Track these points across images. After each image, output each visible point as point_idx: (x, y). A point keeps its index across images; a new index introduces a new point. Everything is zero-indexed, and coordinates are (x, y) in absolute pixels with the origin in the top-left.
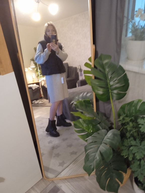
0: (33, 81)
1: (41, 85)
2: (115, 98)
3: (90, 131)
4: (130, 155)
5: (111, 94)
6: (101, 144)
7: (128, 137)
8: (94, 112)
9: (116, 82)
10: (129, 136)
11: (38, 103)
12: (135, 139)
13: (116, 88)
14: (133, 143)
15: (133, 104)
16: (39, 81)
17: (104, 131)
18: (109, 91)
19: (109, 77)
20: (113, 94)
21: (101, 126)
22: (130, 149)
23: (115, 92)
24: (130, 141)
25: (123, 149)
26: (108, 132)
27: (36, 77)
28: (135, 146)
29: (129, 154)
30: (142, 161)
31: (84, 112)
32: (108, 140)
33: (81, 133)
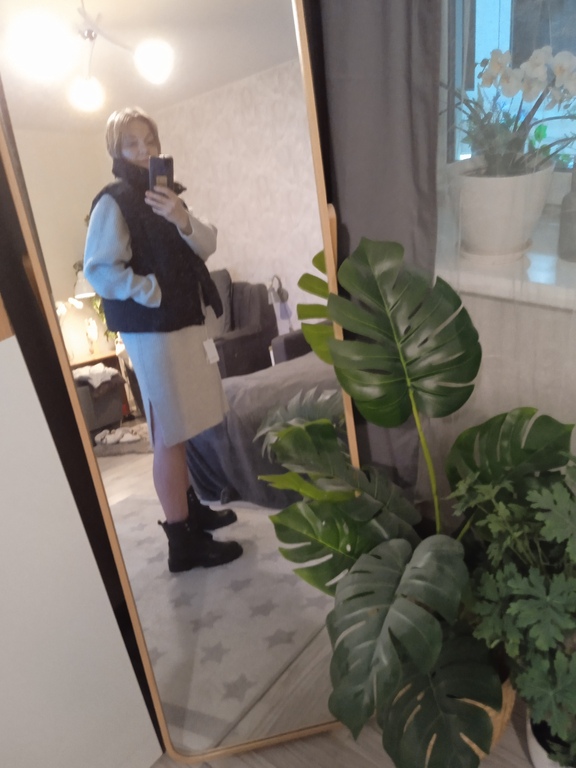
0: (92, 352)
1: (127, 366)
2: (430, 411)
3: (344, 549)
4: (508, 636)
5: (415, 394)
6: (391, 599)
7: (493, 563)
8: (353, 470)
9: (431, 344)
10: (500, 558)
11: (118, 442)
12: (524, 571)
13: (431, 371)
14: (518, 585)
15: (504, 427)
16: (114, 349)
17: (397, 544)
18: (404, 381)
19: (402, 329)
20: (420, 393)
21: (384, 527)
22: (508, 611)
23: (430, 383)
24: (505, 580)
25: (482, 613)
26: (414, 547)
27: (102, 333)
28: (528, 597)
29: (504, 633)
30: (559, 655)
31: (311, 474)
32: (419, 582)
33: (307, 560)
